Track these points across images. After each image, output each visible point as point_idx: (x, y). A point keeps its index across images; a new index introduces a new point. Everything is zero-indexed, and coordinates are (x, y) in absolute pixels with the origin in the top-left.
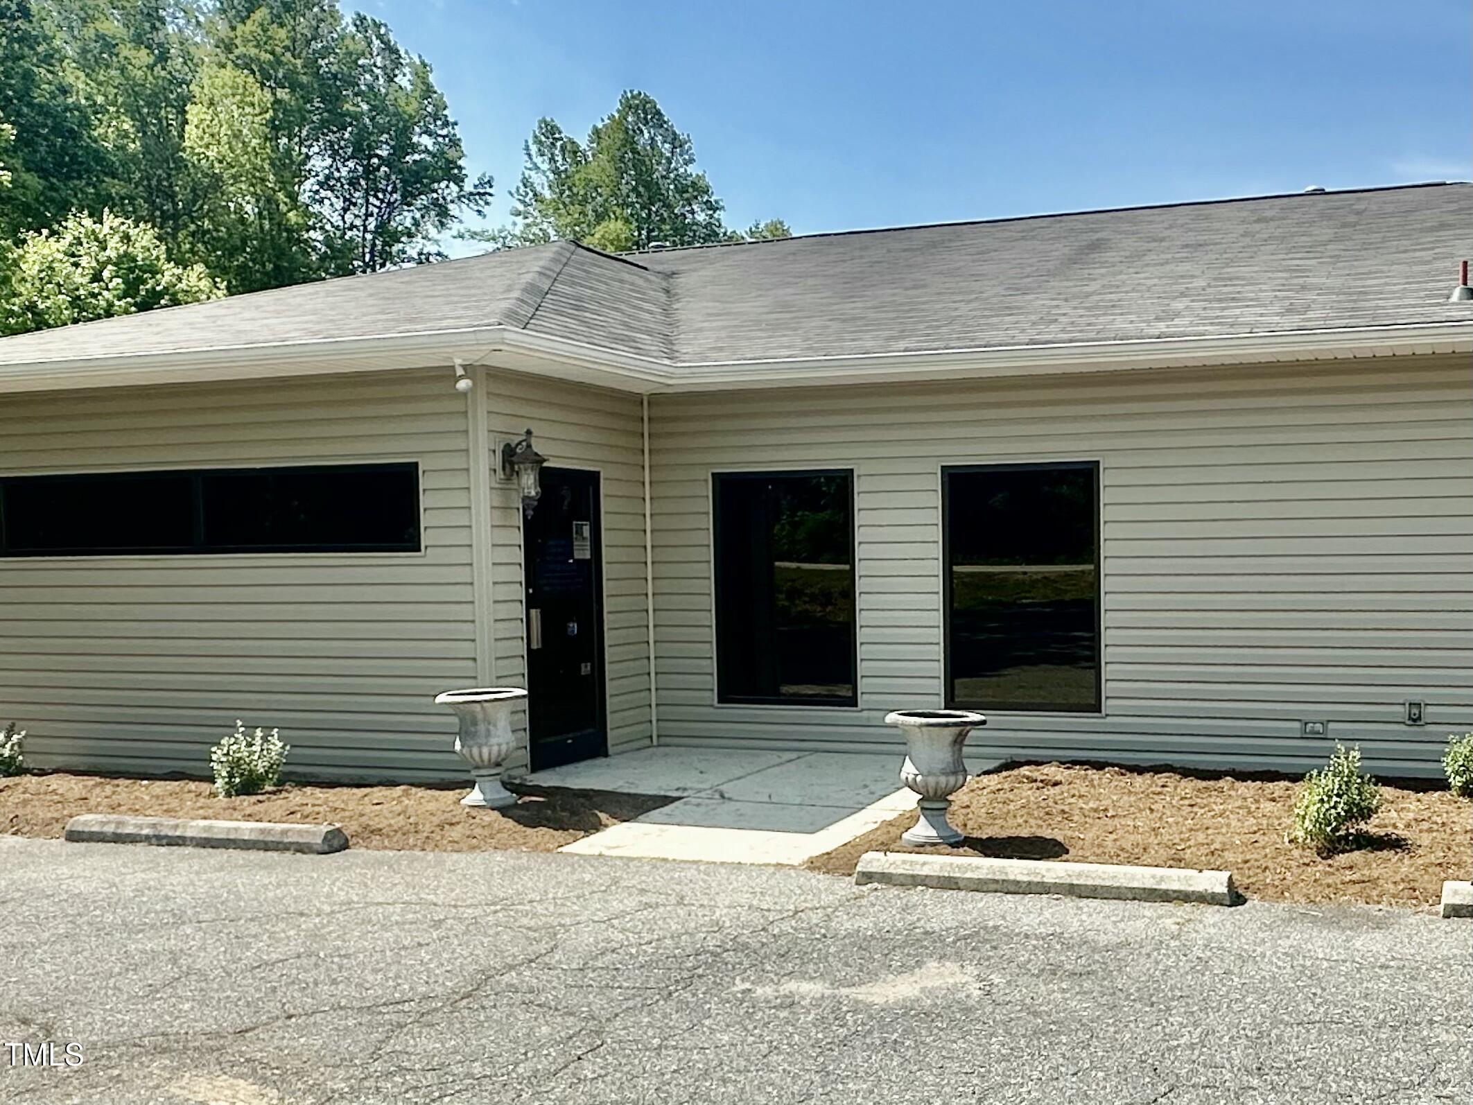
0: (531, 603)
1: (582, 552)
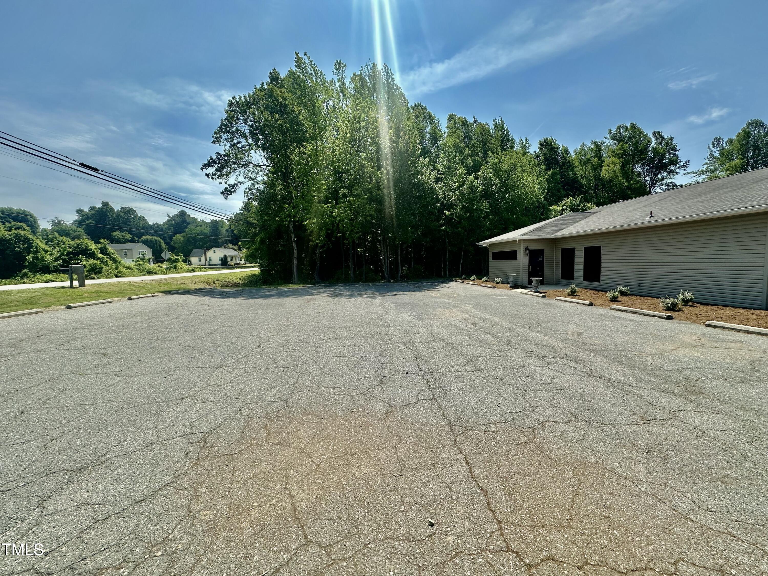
0: (529, 266)
1: (540, 259)
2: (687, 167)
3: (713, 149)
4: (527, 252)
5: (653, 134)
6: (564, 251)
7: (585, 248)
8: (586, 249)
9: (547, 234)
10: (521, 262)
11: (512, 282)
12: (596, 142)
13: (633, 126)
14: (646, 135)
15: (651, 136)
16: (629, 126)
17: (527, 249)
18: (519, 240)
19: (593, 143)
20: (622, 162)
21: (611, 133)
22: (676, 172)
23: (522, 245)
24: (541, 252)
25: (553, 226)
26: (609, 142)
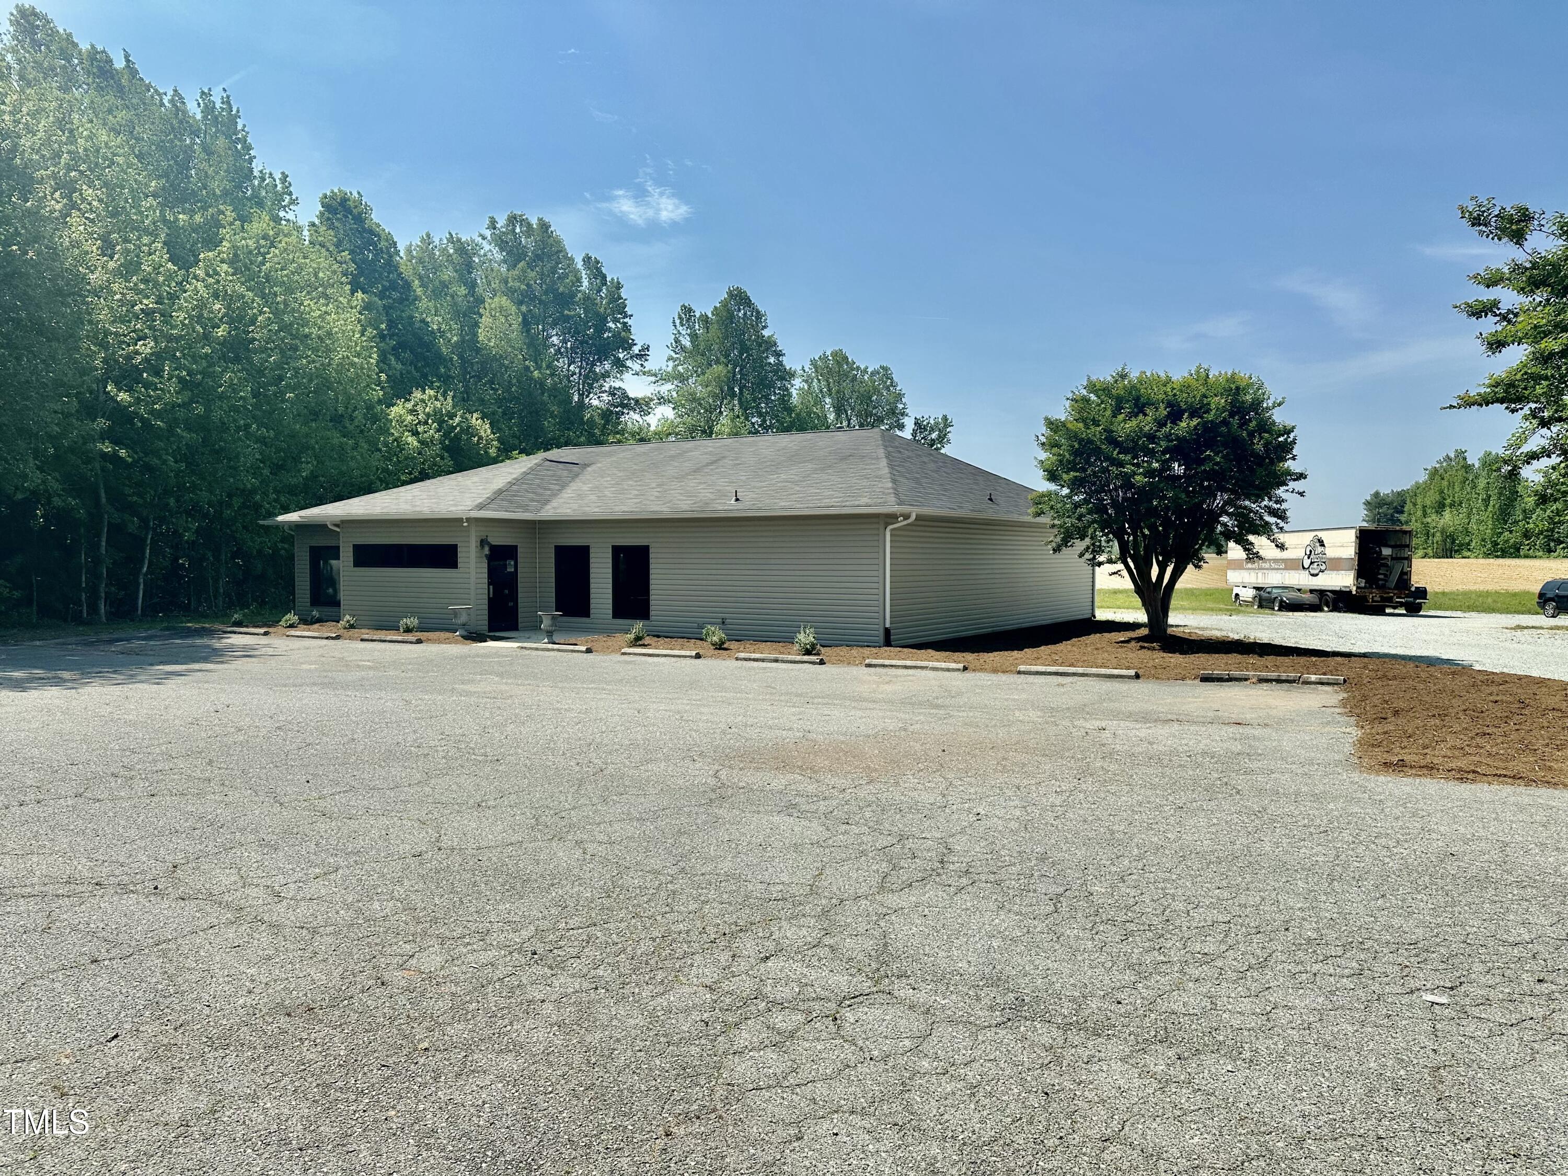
0: (489, 584)
1: (511, 569)
2: (646, 360)
3: (680, 329)
4: (487, 550)
5: (584, 260)
6: (561, 551)
7: (613, 547)
8: (617, 551)
10: (473, 576)
12: (459, 240)
13: (544, 226)
14: (572, 259)
15: (580, 265)
16: (534, 222)
17: (483, 542)
18: (468, 520)
19: (451, 239)
20: (524, 315)
21: (494, 228)
22: (627, 367)
23: (473, 532)
24: (512, 552)
26: (490, 250)
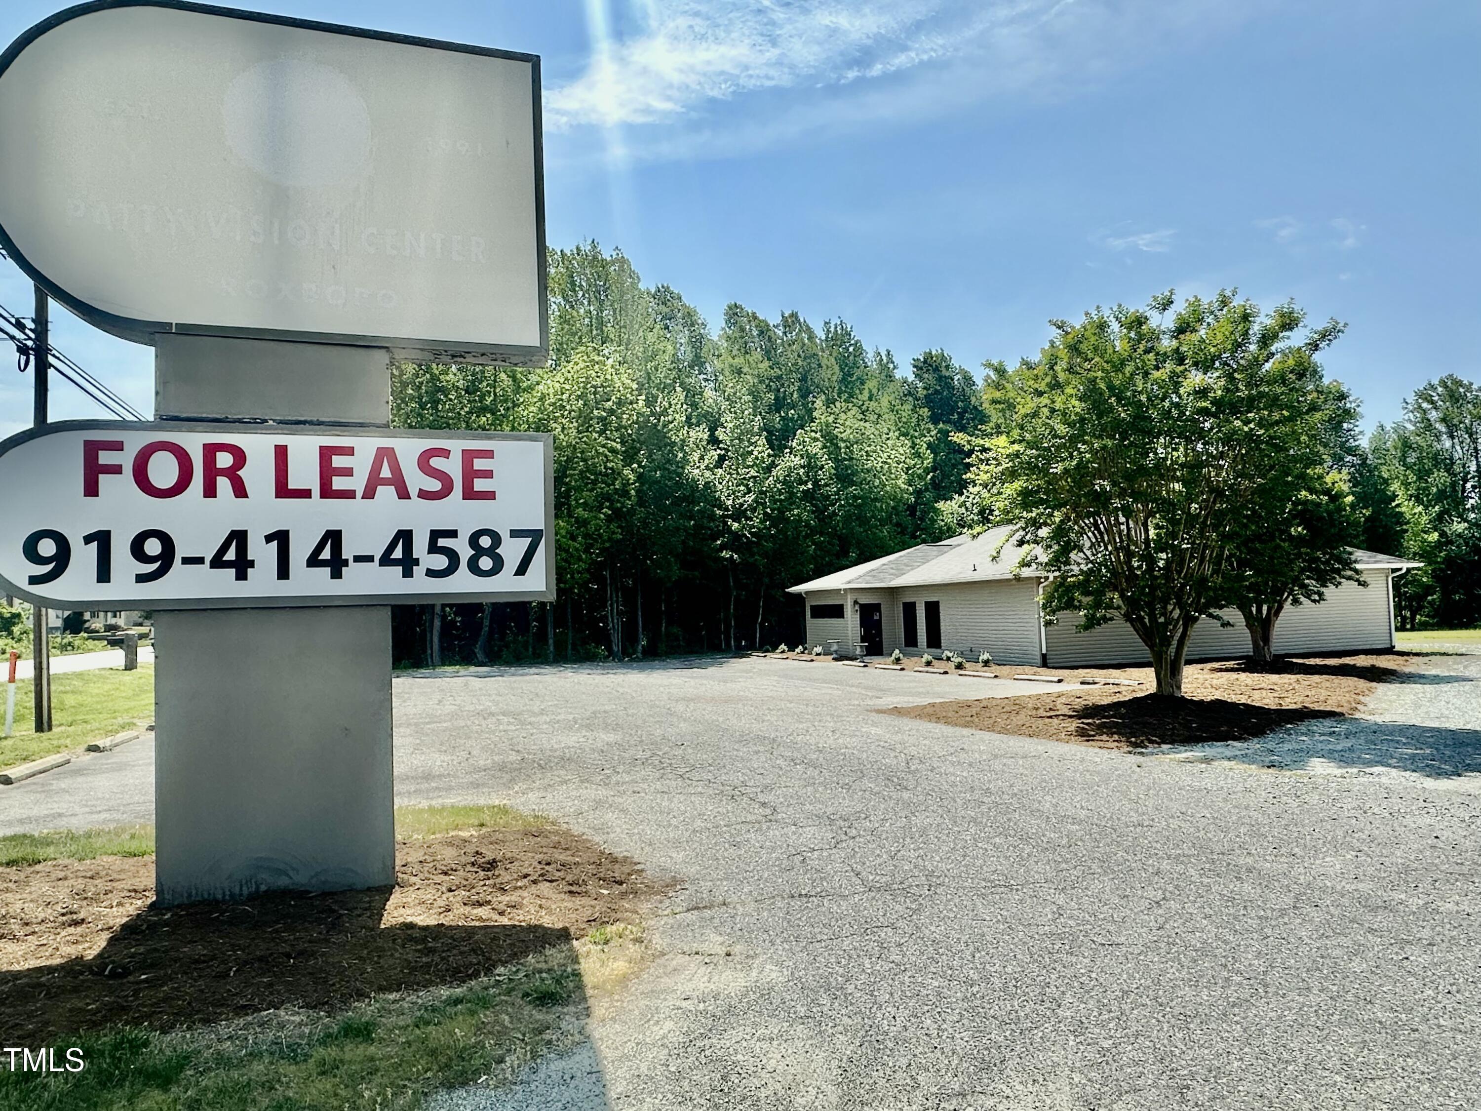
0: (861, 627)
1: (876, 617)
4: (857, 607)
6: (905, 605)
7: (925, 602)
8: (927, 605)
9: (882, 582)
10: (849, 622)
11: (836, 652)
17: (856, 602)
18: (845, 590)
23: (849, 597)
24: (877, 607)
25: (892, 569)
